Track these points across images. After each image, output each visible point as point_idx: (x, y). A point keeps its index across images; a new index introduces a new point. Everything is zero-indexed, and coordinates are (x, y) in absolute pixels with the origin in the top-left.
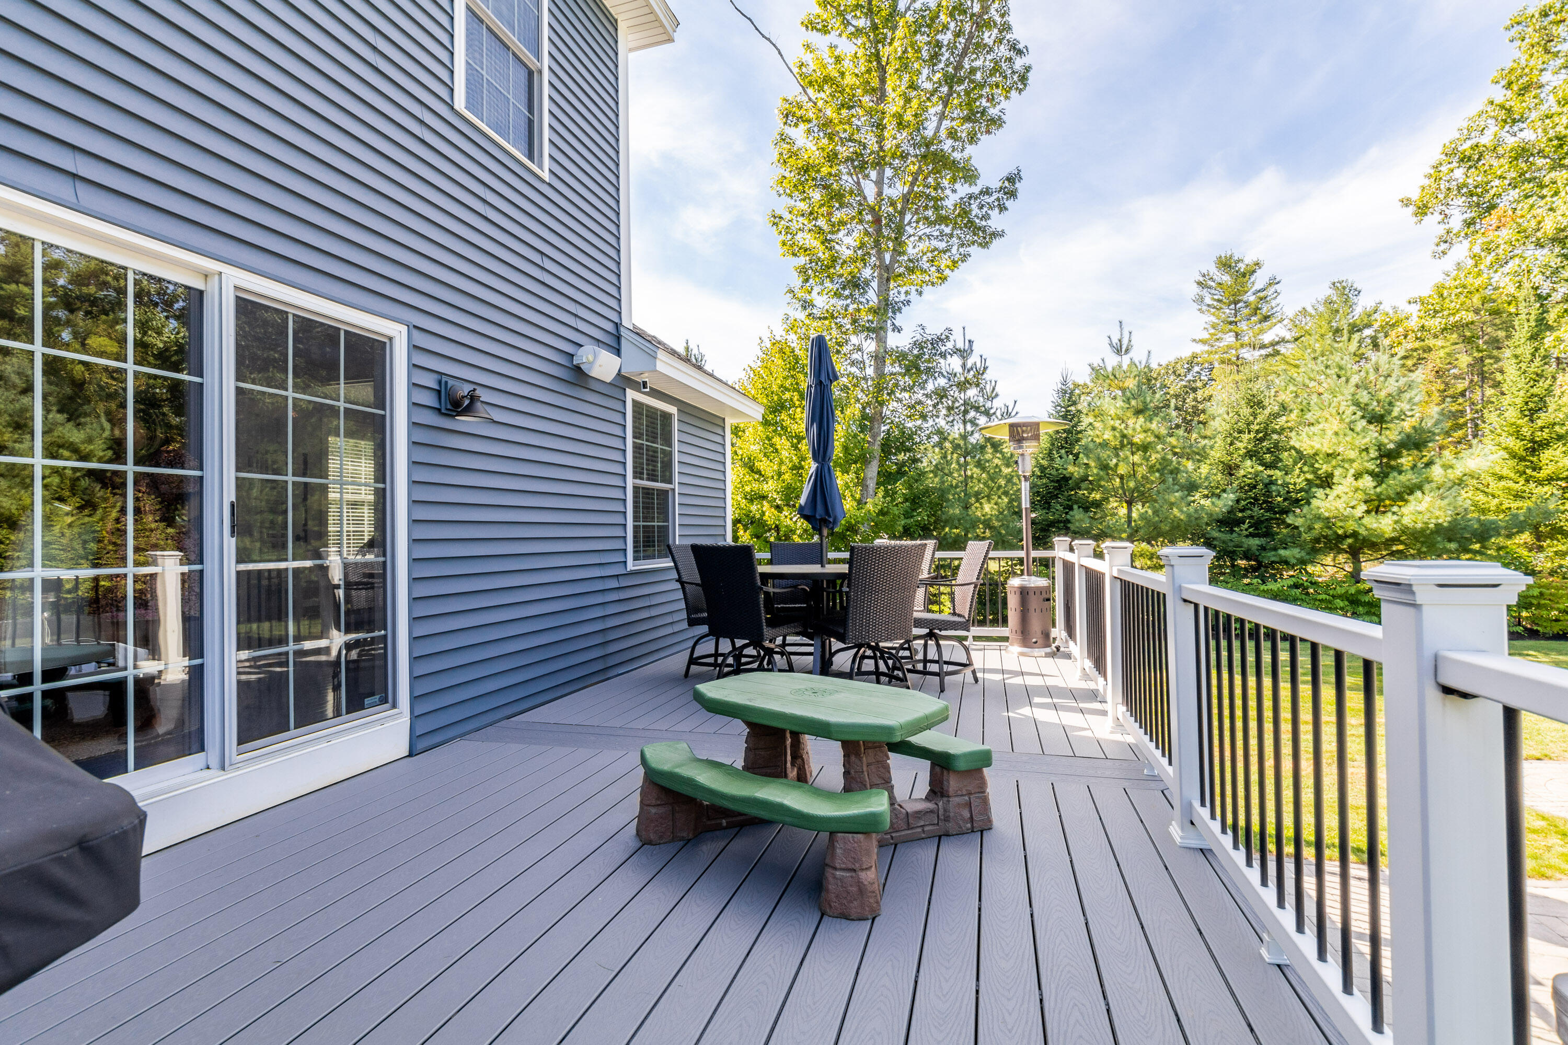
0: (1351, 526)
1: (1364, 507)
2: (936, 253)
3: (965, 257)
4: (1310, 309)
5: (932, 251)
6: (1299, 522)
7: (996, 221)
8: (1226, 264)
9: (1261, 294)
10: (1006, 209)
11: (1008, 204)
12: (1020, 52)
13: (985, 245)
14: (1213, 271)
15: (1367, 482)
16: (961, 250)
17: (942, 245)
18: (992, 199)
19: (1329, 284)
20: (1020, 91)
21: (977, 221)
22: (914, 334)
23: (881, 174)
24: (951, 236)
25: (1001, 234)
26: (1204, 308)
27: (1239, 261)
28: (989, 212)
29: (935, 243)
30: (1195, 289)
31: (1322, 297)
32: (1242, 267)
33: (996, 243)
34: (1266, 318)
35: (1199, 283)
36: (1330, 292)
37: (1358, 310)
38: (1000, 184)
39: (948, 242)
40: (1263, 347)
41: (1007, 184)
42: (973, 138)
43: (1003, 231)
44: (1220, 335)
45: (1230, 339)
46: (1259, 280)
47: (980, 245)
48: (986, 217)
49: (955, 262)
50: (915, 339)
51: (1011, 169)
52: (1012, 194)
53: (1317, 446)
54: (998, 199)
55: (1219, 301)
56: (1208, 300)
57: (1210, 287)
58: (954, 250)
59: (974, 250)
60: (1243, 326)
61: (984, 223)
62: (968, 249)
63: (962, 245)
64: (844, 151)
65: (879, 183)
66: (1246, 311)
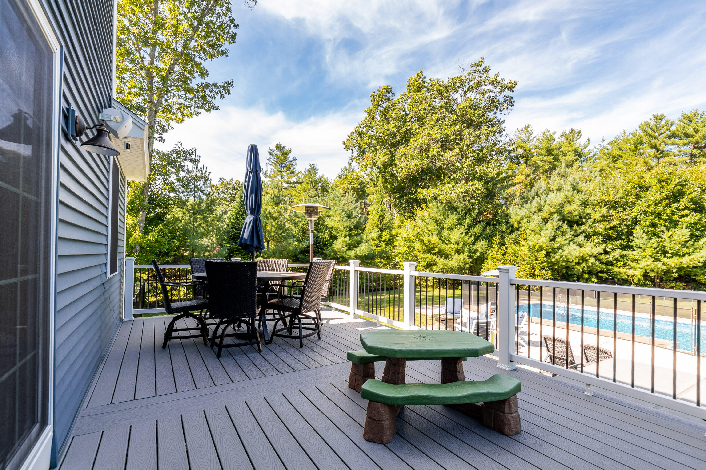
0: (343, 254)
1: (346, 248)
2: (182, 106)
3: (197, 114)
4: (303, 172)
5: (180, 104)
6: (327, 252)
7: (217, 101)
8: (279, 147)
9: (291, 163)
10: (224, 97)
11: (226, 95)
12: (235, 26)
13: (208, 111)
14: (275, 149)
15: (347, 239)
16: (196, 109)
17: (186, 103)
18: (218, 90)
19: (309, 164)
20: (230, 43)
21: (209, 98)
22: (175, 146)
23: (153, 51)
24: (191, 100)
25: (217, 108)
26: (271, 163)
27: (283, 147)
28: (215, 95)
29: (181, 100)
30: (268, 155)
31: (307, 169)
32: (285, 150)
33: (213, 112)
34: (293, 172)
35: (269, 153)
36: (310, 167)
37: (318, 176)
38: (222, 84)
39: (189, 102)
40: (291, 183)
41: (226, 85)
42: (211, 57)
43: (218, 107)
44: (276, 175)
45: (279, 178)
46: (291, 157)
47: (205, 110)
48: (213, 97)
49: (191, 114)
50: (175, 149)
51: (229, 79)
52: (228, 91)
53: (333, 225)
54: (220, 91)
55: (276, 162)
56: (272, 161)
57: (273, 155)
58: (192, 108)
59: (202, 111)
60: (284, 173)
61: (210, 100)
62: (199, 110)
63: (197, 107)
64: (135, 30)
65: (152, 56)
66: (286, 168)
